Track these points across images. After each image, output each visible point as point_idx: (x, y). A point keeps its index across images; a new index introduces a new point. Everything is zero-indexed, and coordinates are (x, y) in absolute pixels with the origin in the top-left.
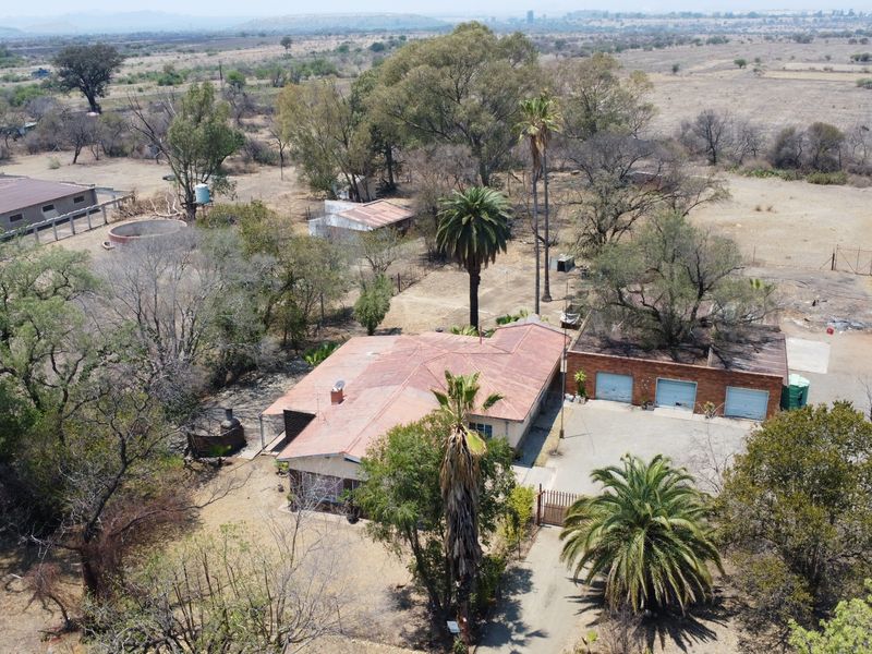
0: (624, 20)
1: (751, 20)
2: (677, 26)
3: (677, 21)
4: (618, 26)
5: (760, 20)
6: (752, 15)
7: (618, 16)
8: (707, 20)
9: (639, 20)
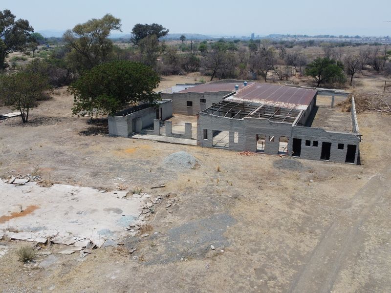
0: (299, 38)
9: (306, 38)
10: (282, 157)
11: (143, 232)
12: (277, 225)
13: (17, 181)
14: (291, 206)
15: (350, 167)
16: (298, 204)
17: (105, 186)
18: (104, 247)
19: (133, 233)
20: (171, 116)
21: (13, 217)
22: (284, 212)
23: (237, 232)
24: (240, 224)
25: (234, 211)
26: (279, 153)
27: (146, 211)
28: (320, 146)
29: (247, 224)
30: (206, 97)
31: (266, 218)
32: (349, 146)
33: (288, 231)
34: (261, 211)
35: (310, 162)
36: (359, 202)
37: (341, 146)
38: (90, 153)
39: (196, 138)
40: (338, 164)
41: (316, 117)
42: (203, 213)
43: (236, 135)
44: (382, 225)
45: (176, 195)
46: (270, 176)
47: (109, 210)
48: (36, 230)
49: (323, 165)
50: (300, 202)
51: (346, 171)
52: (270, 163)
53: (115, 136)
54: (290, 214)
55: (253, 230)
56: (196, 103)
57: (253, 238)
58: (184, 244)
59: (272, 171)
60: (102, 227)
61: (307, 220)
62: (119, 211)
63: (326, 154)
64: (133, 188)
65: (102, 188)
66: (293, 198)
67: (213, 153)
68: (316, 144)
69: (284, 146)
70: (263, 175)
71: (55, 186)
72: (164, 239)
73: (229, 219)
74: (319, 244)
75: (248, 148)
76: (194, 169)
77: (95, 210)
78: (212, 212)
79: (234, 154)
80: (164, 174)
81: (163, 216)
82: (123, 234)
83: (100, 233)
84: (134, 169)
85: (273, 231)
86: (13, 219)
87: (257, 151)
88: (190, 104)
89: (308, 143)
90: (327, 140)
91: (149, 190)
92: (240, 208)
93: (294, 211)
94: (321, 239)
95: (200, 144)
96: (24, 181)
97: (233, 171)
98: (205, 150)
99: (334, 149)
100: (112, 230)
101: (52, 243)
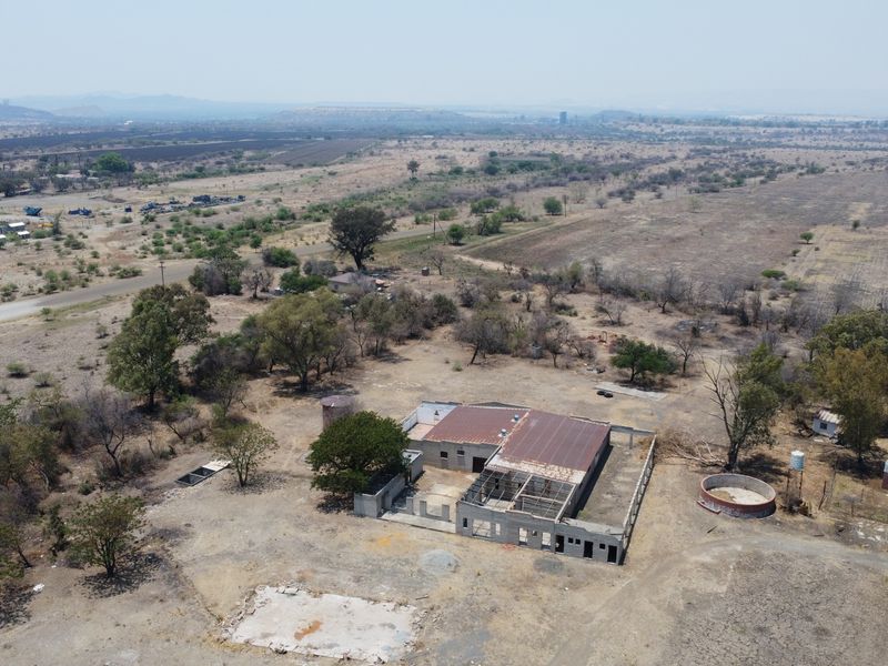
0: (664, 126)
1: (790, 130)
2: (716, 133)
3: (716, 128)
4: (658, 131)
5: (798, 130)
6: (792, 125)
7: (655, 120)
8: (746, 128)
9: (679, 127)
10: (546, 553)
11: (417, 649)
12: (524, 641)
13: (288, 590)
14: (540, 620)
15: (612, 568)
16: (547, 618)
17: (372, 596)
18: (391, 662)
19: (409, 649)
20: (423, 472)
21: (304, 634)
22: (534, 627)
23: (492, 648)
24: (495, 640)
25: (491, 626)
26: (543, 547)
27: (416, 626)
28: (582, 544)
29: (501, 640)
30: (464, 449)
31: (517, 634)
32: (610, 547)
33: (532, 647)
34: (514, 626)
35: (571, 560)
36: (602, 616)
37: (602, 546)
38: (342, 546)
39: (454, 520)
40: (600, 565)
41: (603, 473)
42: (465, 629)
43: (498, 527)
44: (611, 640)
45: (439, 608)
46: (529, 582)
47: (384, 625)
48: (330, 646)
49: (584, 565)
50: (549, 615)
51: (604, 573)
52: (531, 562)
53: (362, 516)
54: (539, 628)
55: (506, 646)
56: (453, 454)
57: (503, 653)
58: (451, 659)
59: (531, 574)
60: (384, 643)
61: (551, 635)
62: (392, 627)
63: (588, 551)
64: (399, 598)
65: (370, 599)
66: (544, 610)
67: (475, 544)
68: (578, 542)
69: (547, 539)
70: (521, 581)
71: (325, 596)
72: (435, 655)
73: (486, 635)
74: (554, 659)
75: (511, 541)
76: (454, 572)
77: (371, 626)
78: (472, 627)
79: (495, 547)
80: (425, 579)
81: (431, 631)
82: (402, 650)
83: (384, 649)
84: (394, 573)
85: (521, 646)
86: (306, 636)
87: (521, 543)
88: (444, 454)
89: (571, 541)
90: (588, 540)
91: (414, 602)
92: (498, 623)
93: (542, 626)
94: (557, 655)
95: (459, 533)
96: (293, 590)
97: (493, 574)
98: (465, 539)
99: (596, 548)
100: (392, 646)
101: (348, 659)
